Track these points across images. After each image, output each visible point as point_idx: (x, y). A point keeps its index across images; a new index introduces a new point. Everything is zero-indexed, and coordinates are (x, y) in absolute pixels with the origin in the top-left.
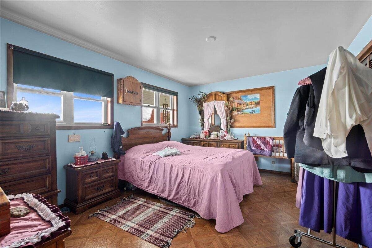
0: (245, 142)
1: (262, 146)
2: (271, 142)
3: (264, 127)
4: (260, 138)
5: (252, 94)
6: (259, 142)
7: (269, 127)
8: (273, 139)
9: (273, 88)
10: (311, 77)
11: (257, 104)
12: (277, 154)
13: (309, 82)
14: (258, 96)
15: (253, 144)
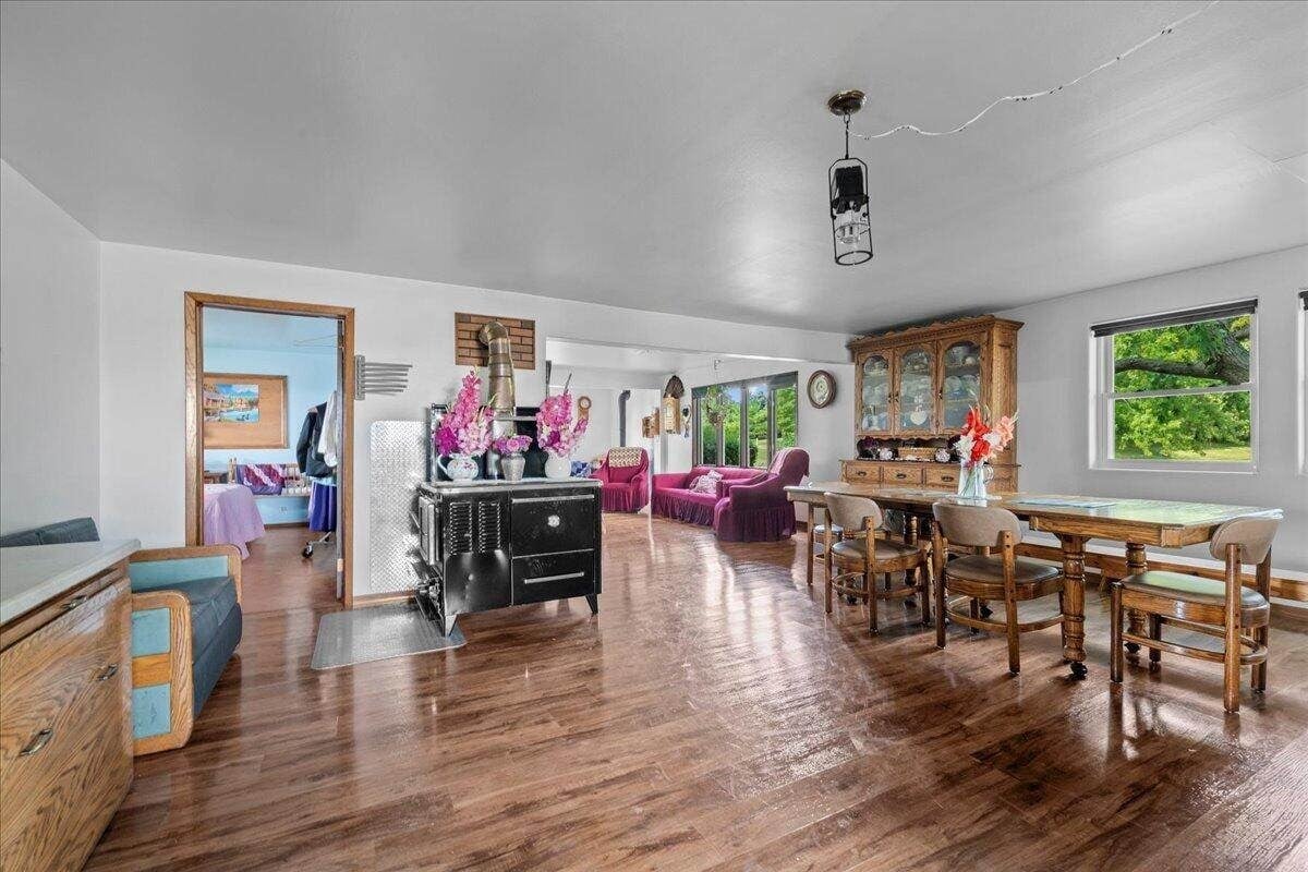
0: (230, 474)
1: (266, 479)
2: (280, 471)
3: (268, 447)
4: (261, 467)
5: (244, 383)
6: (259, 473)
7: (276, 447)
8: (284, 467)
9: (284, 379)
10: (318, 407)
11: (253, 404)
12: (291, 490)
13: (316, 411)
14: (254, 389)
15: (247, 476)
